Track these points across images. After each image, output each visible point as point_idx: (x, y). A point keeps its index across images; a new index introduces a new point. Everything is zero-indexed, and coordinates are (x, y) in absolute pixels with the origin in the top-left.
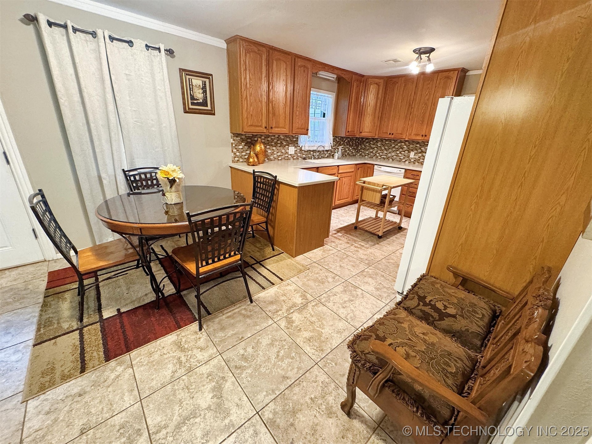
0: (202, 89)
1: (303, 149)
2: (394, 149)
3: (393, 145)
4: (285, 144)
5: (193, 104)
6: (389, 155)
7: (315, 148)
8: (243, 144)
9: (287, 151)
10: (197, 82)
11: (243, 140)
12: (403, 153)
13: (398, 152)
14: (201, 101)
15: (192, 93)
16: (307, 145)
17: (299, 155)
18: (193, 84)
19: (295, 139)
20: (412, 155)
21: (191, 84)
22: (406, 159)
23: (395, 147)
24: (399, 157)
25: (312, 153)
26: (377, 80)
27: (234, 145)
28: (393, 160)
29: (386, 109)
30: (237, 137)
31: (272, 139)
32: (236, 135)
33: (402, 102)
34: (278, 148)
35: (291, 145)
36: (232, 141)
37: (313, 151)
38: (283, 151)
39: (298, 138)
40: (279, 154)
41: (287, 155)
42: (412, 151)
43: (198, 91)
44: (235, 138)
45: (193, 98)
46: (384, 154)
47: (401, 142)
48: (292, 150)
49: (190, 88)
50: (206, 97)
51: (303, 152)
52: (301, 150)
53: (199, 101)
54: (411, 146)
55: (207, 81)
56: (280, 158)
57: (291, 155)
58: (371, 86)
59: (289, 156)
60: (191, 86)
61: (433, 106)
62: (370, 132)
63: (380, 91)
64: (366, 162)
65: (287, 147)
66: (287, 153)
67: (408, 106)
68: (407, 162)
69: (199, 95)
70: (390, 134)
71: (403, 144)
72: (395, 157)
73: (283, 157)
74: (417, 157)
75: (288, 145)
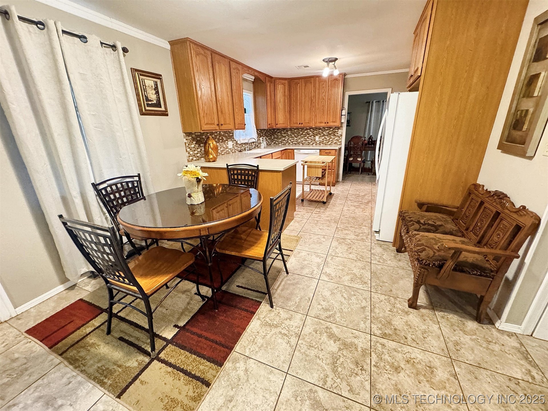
0: (155, 89)
1: (239, 142)
2: (302, 136)
3: (301, 133)
4: (225, 139)
5: (148, 105)
6: (299, 141)
7: (246, 141)
8: (194, 142)
9: (227, 146)
10: (149, 82)
11: (193, 139)
12: (310, 138)
13: (306, 138)
14: (155, 102)
15: (146, 94)
16: (241, 139)
17: (236, 148)
18: (146, 85)
19: (231, 135)
20: (317, 138)
21: (144, 84)
22: (313, 142)
23: (302, 134)
24: (307, 142)
25: (244, 145)
26: (283, 81)
27: (187, 145)
28: (303, 144)
29: (293, 104)
30: (189, 136)
31: (215, 136)
32: (188, 134)
33: (305, 98)
34: (221, 144)
35: (229, 140)
36: (185, 141)
37: (245, 144)
38: (224, 146)
39: (233, 133)
40: (222, 149)
41: (227, 150)
42: (317, 135)
43: (151, 92)
44: (187, 138)
45: (147, 99)
46: (295, 140)
47: (307, 129)
48: (230, 144)
49: (144, 89)
50: (159, 98)
51: (238, 145)
52: (237, 143)
53: (153, 102)
54: (315, 132)
55: (158, 81)
56: (223, 153)
57: (230, 149)
58: (279, 86)
59: (229, 150)
60: (144, 87)
61: (329, 101)
62: (283, 124)
63: (286, 90)
64: (287, 148)
65: (227, 142)
66: (227, 147)
67: (310, 101)
68: (314, 145)
69: (152, 96)
70: (300, 124)
71: (308, 131)
72: (304, 141)
73: (225, 151)
74: (321, 140)
75: (227, 140)
